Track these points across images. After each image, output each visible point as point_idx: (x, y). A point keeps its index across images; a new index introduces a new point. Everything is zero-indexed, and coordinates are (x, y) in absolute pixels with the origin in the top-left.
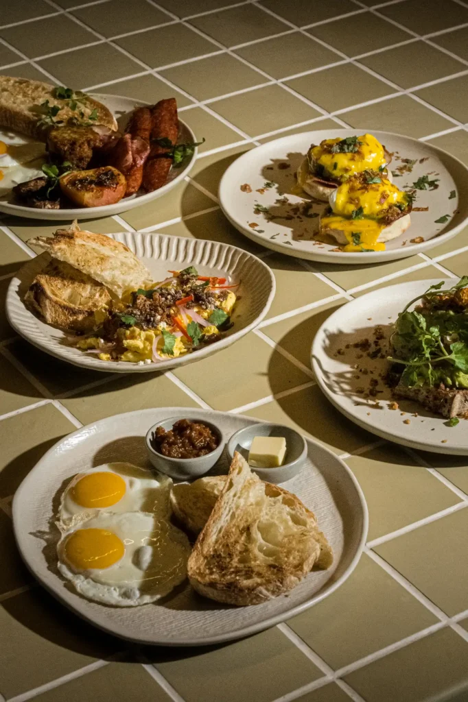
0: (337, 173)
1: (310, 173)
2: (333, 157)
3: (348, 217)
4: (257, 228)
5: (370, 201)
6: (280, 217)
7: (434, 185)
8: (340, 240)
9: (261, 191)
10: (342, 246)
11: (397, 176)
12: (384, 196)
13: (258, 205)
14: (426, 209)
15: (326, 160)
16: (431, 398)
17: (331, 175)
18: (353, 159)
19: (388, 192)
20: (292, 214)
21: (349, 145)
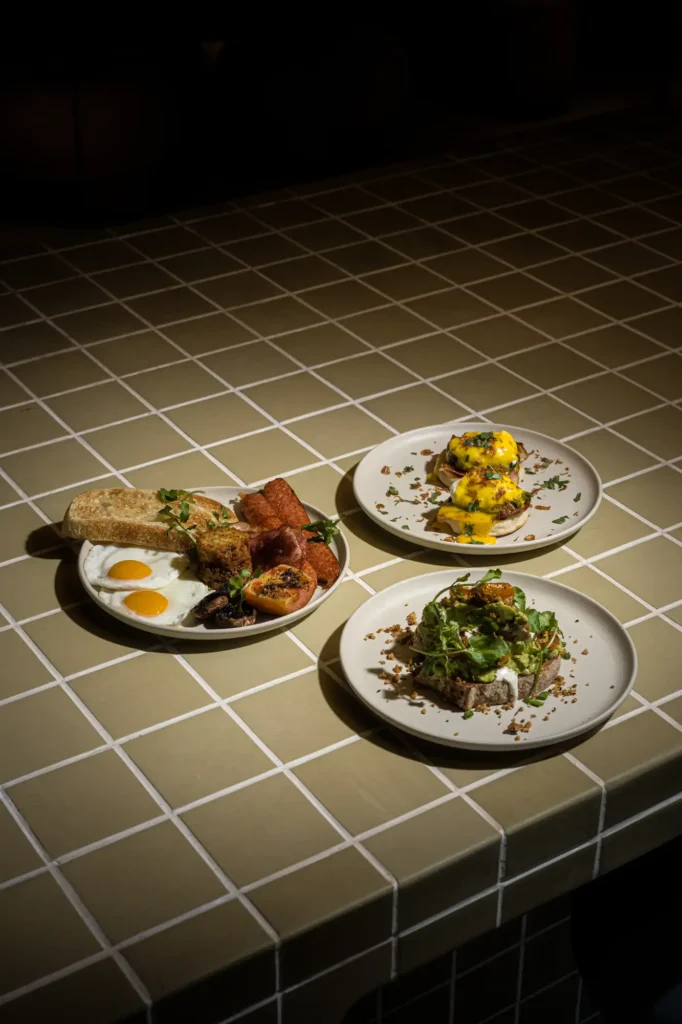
0: (468, 465)
1: (446, 462)
2: (466, 449)
3: (465, 508)
4: (382, 509)
5: (486, 495)
6: (407, 501)
7: (563, 485)
8: (455, 530)
9: (399, 474)
10: (455, 534)
11: (531, 473)
12: (501, 493)
13: (391, 488)
14: (548, 508)
15: (460, 451)
16: (449, 689)
17: (462, 465)
18: (484, 454)
19: (506, 489)
20: (420, 499)
21: (483, 440)
